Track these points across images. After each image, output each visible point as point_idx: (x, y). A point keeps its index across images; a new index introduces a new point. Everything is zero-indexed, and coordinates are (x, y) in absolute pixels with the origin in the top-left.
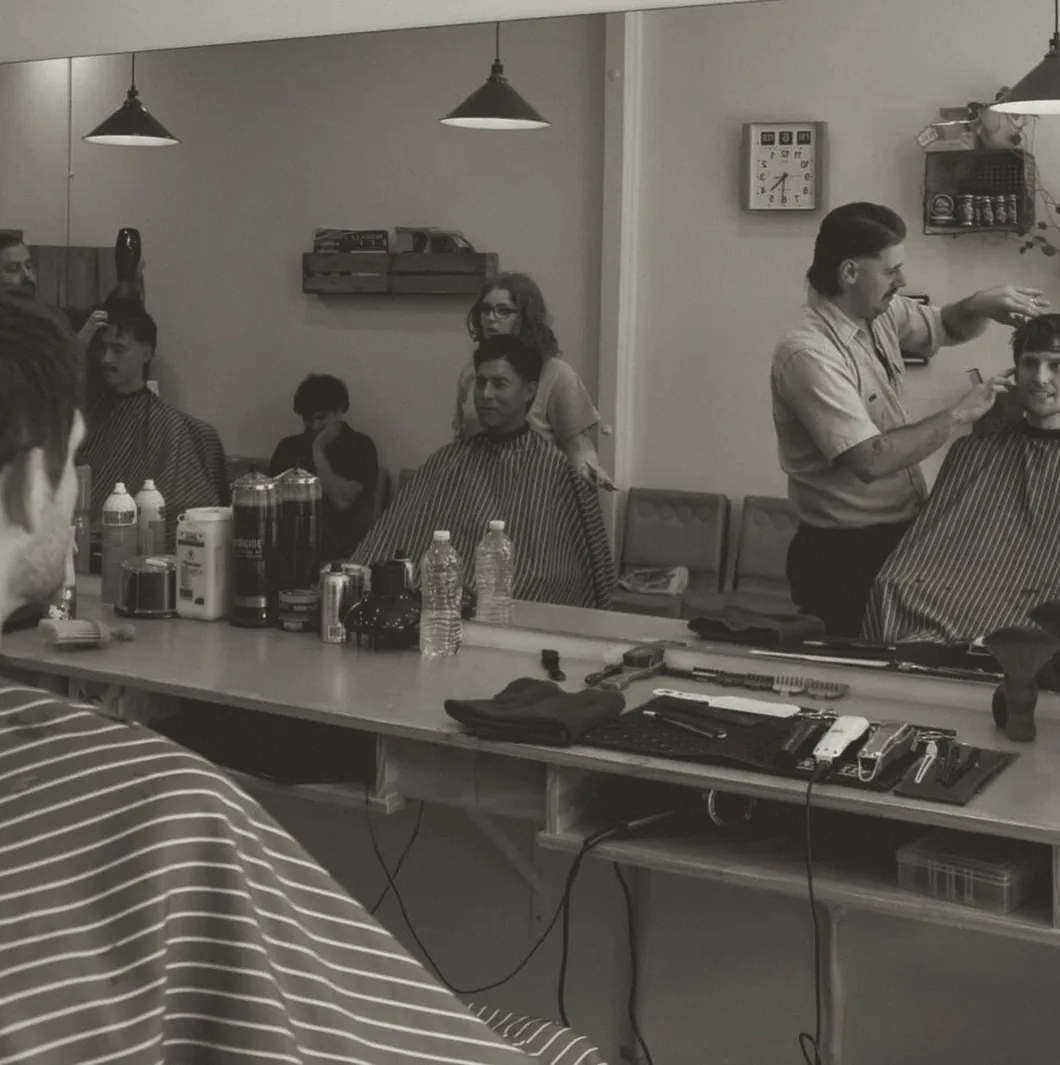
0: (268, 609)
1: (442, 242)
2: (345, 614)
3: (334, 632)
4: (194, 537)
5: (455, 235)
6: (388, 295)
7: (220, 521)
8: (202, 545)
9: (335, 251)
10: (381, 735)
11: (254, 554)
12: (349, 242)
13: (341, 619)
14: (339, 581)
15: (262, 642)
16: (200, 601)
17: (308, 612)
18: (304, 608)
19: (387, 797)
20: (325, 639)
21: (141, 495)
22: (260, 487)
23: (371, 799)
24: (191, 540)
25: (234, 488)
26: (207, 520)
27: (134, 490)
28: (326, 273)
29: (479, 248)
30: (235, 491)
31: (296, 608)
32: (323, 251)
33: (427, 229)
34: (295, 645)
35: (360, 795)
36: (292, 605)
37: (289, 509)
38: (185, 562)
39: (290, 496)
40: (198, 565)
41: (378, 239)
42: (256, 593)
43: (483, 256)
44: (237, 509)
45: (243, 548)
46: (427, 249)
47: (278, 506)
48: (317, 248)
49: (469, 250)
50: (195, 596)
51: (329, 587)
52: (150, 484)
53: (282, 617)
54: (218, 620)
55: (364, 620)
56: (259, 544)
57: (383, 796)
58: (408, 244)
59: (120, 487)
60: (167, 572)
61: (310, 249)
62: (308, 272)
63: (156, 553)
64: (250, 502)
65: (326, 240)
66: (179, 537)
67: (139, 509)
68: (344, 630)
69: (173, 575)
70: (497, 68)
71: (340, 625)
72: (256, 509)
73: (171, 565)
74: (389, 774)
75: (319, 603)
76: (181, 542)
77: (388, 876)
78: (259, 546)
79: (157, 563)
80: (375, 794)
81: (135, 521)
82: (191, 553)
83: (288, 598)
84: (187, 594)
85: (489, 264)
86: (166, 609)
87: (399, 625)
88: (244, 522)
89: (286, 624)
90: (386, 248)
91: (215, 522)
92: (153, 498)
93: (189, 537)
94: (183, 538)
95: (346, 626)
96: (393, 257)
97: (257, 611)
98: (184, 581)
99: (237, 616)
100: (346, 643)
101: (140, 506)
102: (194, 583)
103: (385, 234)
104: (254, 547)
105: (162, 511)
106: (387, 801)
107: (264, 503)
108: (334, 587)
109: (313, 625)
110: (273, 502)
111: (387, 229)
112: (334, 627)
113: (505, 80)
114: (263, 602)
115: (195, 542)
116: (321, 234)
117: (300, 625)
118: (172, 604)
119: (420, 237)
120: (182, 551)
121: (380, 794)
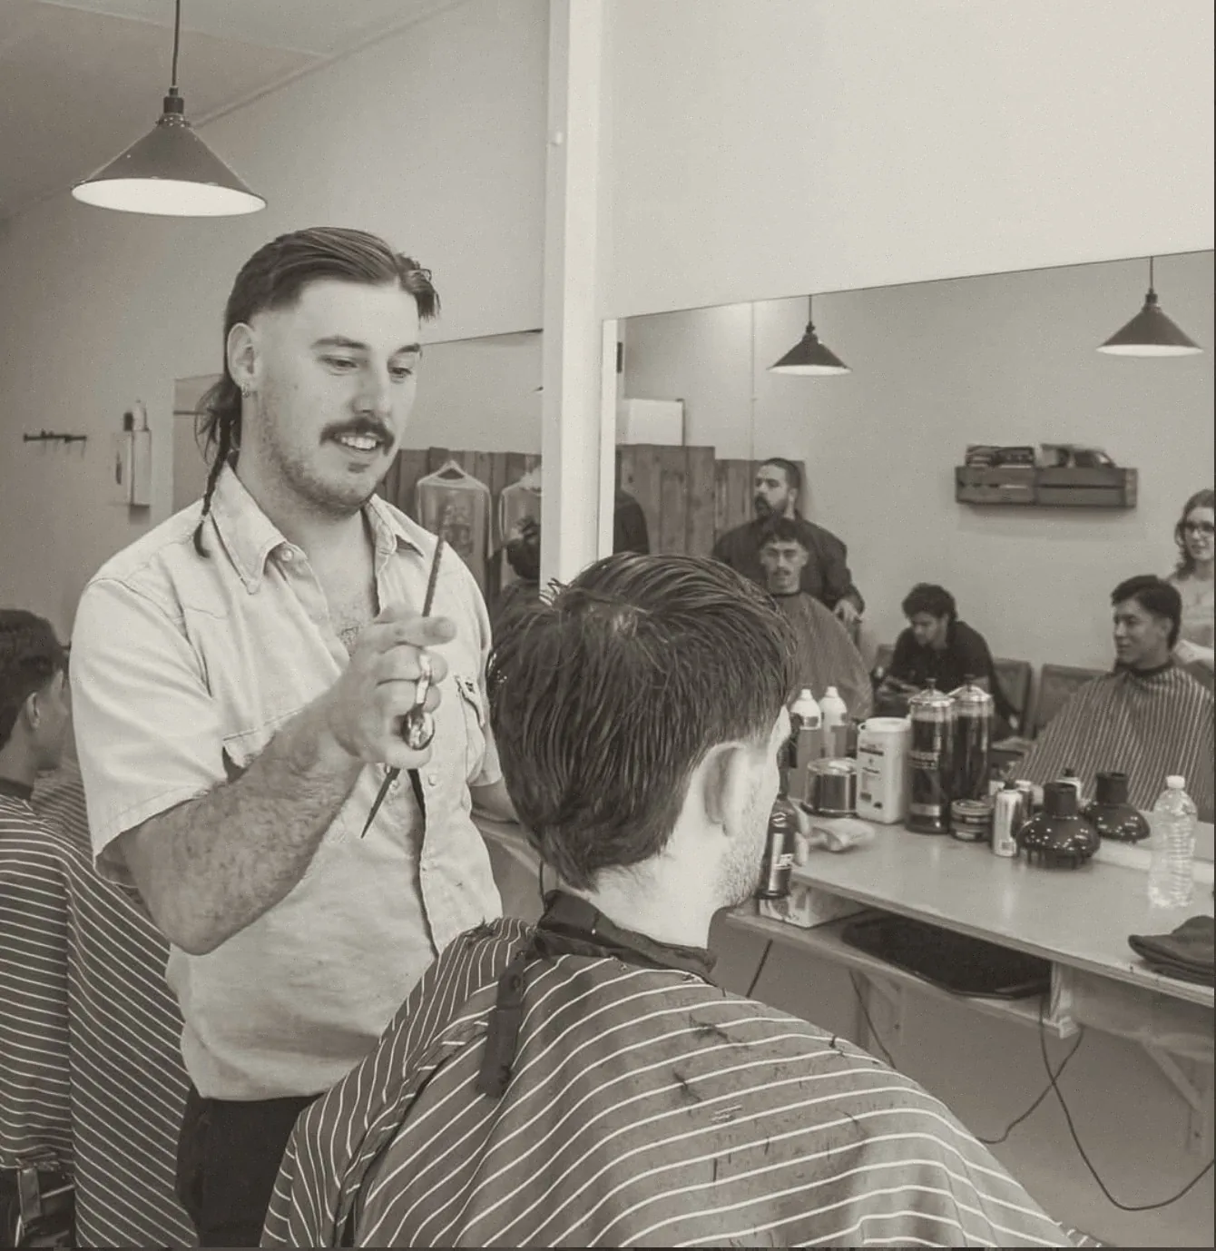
0: (941, 818)
1: (1086, 458)
2: (1016, 829)
3: (1005, 846)
4: (874, 746)
5: (1097, 452)
6: (1033, 505)
7: (899, 732)
8: (881, 754)
9: (983, 465)
10: (1057, 963)
11: (930, 765)
12: (998, 457)
13: (1013, 834)
14: (1012, 798)
15: (935, 847)
16: (878, 805)
17: (980, 824)
18: (976, 820)
19: (1061, 1021)
20: (997, 852)
21: (825, 701)
22: (937, 704)
23: (1045, 1021)
24: (872, 749)
25: (912, 703)
26: (888, 731)
27: (819, 695)
28: (977, 485)
29: (1120, 463)
30: (913, 706)
31: (969, 819)
32: (973, 465)
33: (1071, 446)
34: (968, 854)
35: (1034, 1017)
36: (964, 817)
37: (963, 723)
38: (865, 769)
39: (965, 712)
40: (876, 772)
41: (1025, 454)
42: (931, 802)
43: (1124, 471)
44: (916, 723)
45: (920, 760)
46: (1071, 464)
47: (953, 721)
48: (969, 461)
49: (1110, 465)
50: (875, 800)
51: (1001, 804)
52: (832, 691)
53: (954, 826)
54: (896, 823)
55: (1036, 838)
56: (935, 756)
57: (1057, 1021)
58: (1053, 460)
59: (806, 694)
60: (848, 776)
61: (962, 463)
62: (961, 484)
63: (838, 756)
64: (925, 716)
65: (978, 455)
66: (860, 744)
67: (823, 715)
68: (1015, 845)
69: (853, 778)
70: (1151, 298)
71: (1011, 840)
72: (932, 725)
73: (852, 770)
74: (1064, 1000)
75: (991, 816)
76: (862, 750)
77: (1051, 1076)
78: (936, 759)
79: (838, 766)
80: (1049, 1017)
81: (819, 725)
82: (871, 761)
83: (959, 808)
84: (867, 797)
85: (1129, 478)
86: (847, 810)
87: (1069, 846)
88: (921, 735)
89: (959, 834)
90: (1031, 462)
91: (895, 734)
92: (835, 704)
93: (869, 745)
94: (864, 746)
95: (1018, 842)
96: (1040, 470)
97: (930, 819)
98: (864, 786)
99: (913, 822)
100: (1016, 857)
101: (825, 711)
102: (872, 788)
103: (1031, 450)
104: (929, 759)
105: (844, 717)
106: (1060, 1025)
107: (939, 718)
108: (1006, 806)
109: (984, 835)
110: (949, 717)
111: (1032, 445)
112: (1005, 839)
113: (1159, 308)
114: (936, 811)
115: (874, 751)
116: (972, 451)
117: (972, 836)
118: (853, 805)
119: (1064, 452)
120: (863, 758)
121: (1055, 1017)
